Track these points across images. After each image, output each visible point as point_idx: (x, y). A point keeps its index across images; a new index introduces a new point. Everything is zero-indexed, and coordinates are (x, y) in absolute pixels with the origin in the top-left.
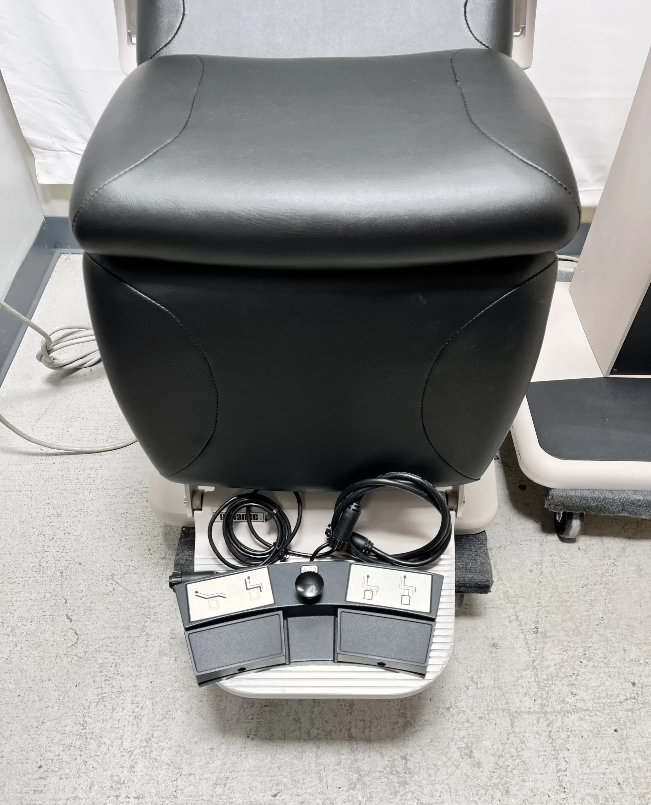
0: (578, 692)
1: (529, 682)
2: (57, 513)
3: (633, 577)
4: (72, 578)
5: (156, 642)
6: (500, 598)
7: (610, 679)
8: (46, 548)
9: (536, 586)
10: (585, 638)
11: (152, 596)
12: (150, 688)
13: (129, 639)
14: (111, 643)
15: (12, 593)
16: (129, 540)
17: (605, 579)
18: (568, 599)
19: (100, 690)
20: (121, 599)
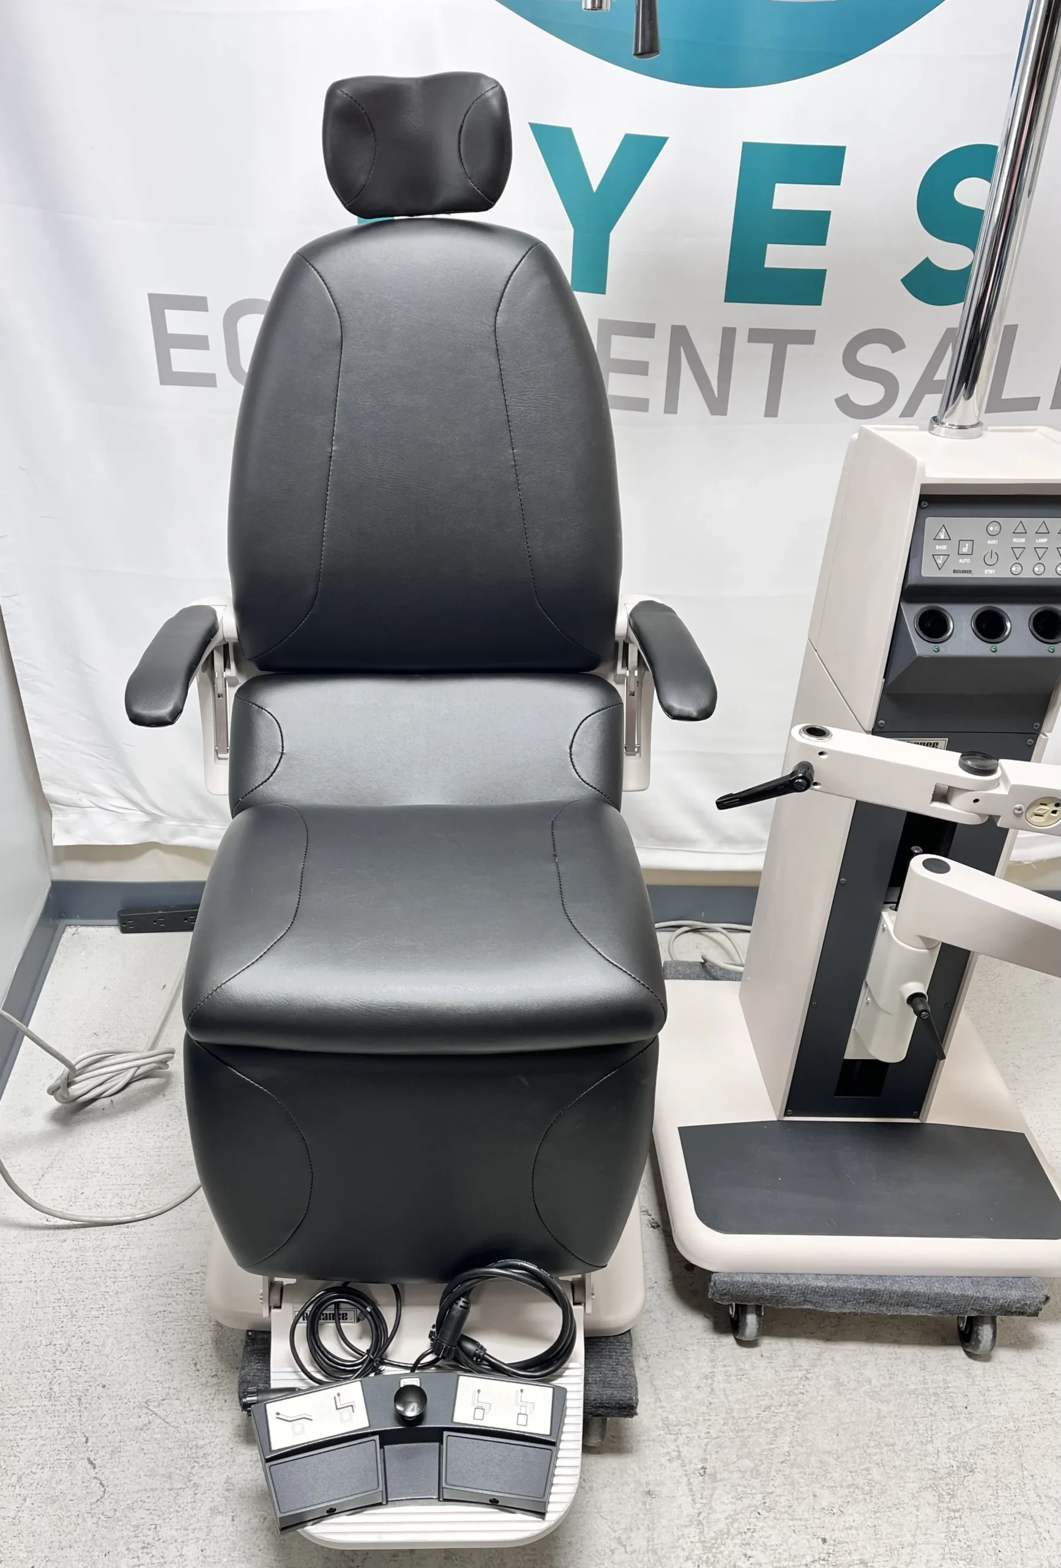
0: (754, 1553)
1: (692, 1542)
2: (71, 1313)
3: (830, 1395)
4: (94, 1406)
5: (207, 1495)
6: (657, 1427)
7: (793, 1534)
8: (57, 1364)
9: (704, 1409)
10: (765, 1481)
11: (201, 1431)
12: (201, 1557)
13: (171, 1492)
14: (149, 1497)
15: (16, 1429)
16: (169, 1350)
17: (793, 1398)
18: (745, 1426)
19: (136, 1560)
20: (158, 1436)
